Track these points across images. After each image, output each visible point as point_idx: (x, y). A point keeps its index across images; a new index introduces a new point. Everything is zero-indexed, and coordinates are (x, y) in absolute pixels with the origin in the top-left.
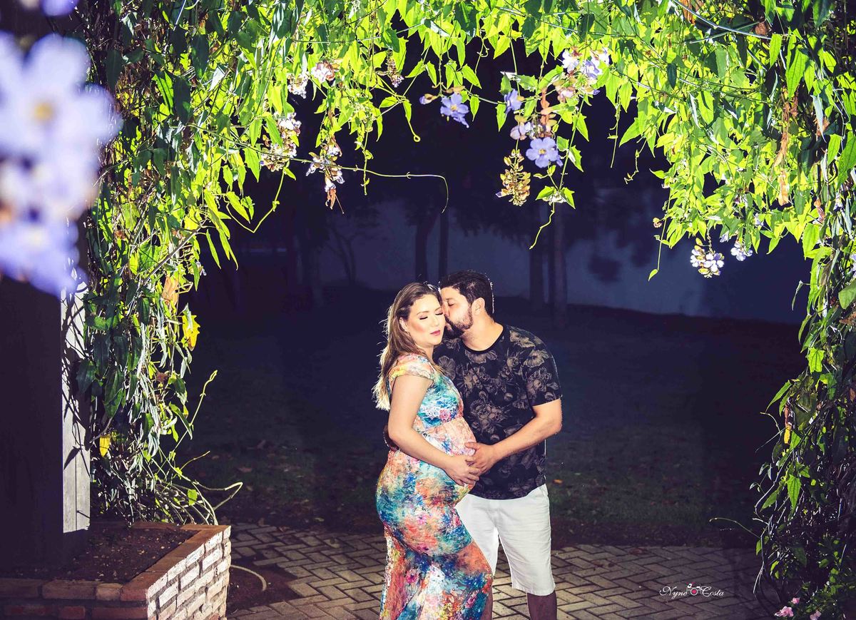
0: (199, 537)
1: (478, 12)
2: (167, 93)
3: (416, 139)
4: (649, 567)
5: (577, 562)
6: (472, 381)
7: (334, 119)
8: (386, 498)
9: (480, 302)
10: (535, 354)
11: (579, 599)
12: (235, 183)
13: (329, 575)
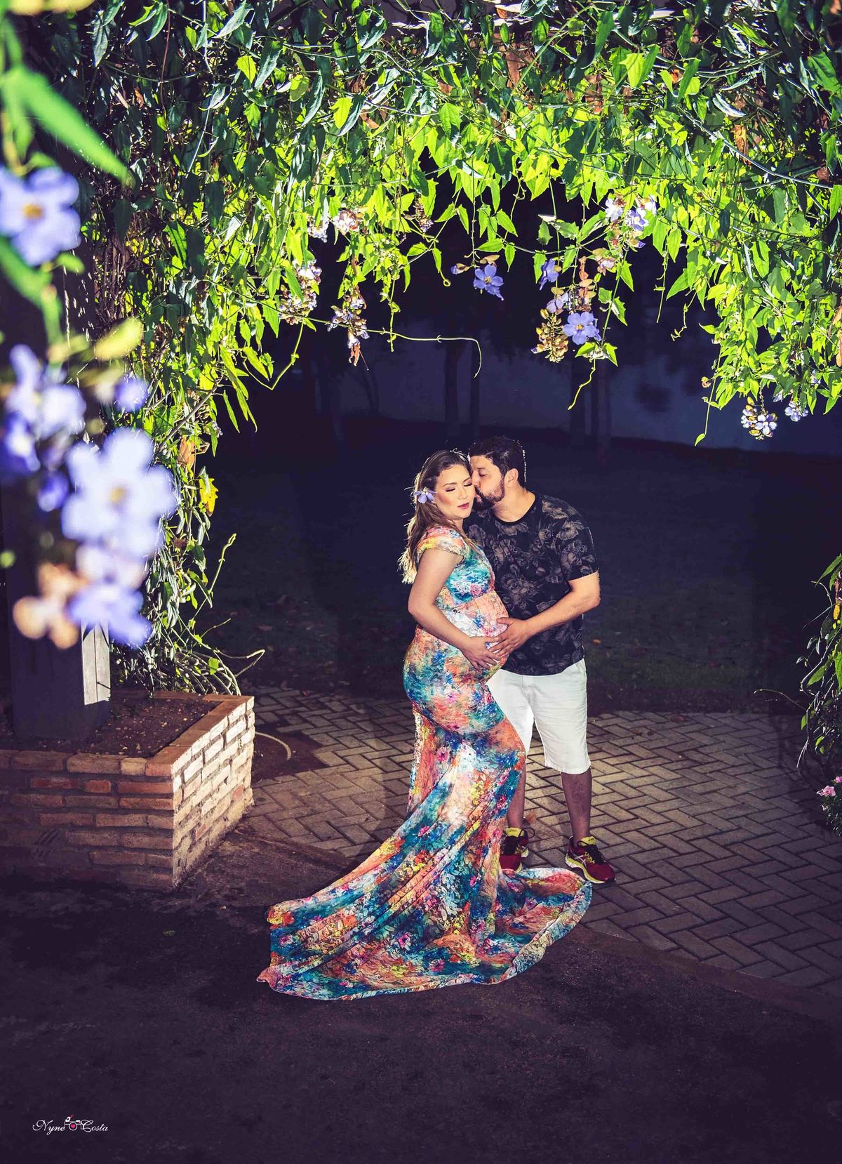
0: (222, 708)
1: (514, 154)
2: (180, 245)
3: (446, 283)
4: (692, 735)
5: (614, 729)
6: (503, 553)
7: (358, 268)
8: (414, 676)
9: (513, 474)
10: (568, 526)
11: (616, 770)
12: (253, 339)
13: (356, 743)
